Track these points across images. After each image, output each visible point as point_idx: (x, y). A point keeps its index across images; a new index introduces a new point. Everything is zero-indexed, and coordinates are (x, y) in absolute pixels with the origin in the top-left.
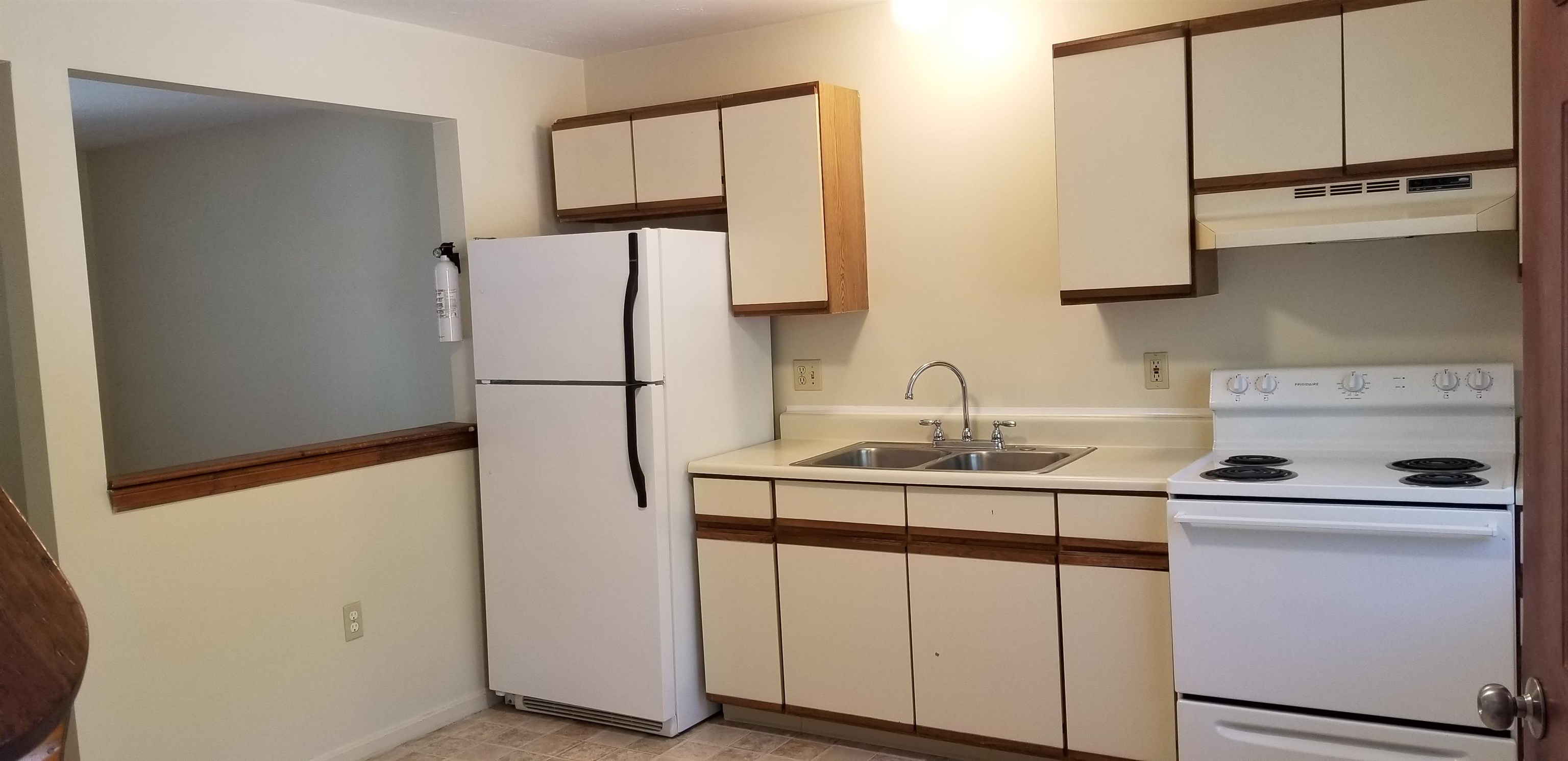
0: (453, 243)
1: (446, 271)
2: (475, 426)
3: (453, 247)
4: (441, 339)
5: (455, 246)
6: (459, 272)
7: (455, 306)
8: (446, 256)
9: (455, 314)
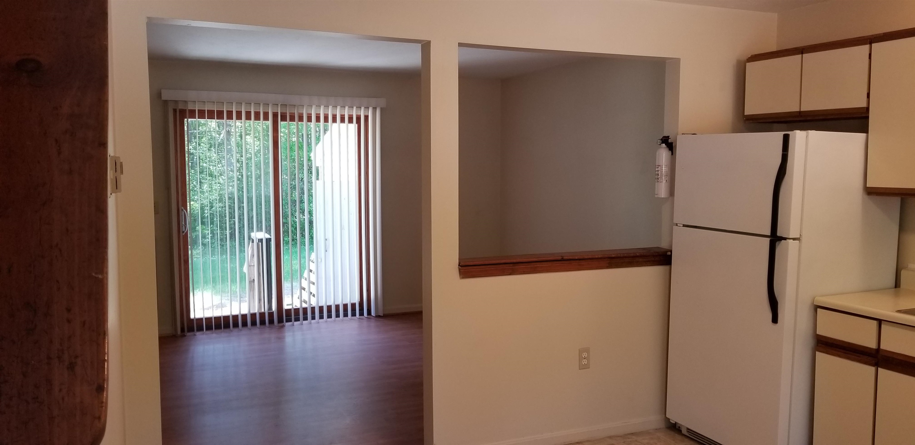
0: (669, 136)
1: (663, 154)
2: (671, 251)
3: (669, 138)
4: (656, 195)
5: (670, 138)
6: (672, 154)
7: (667, 175)
8: (664, 144)
9: (666, 180)
